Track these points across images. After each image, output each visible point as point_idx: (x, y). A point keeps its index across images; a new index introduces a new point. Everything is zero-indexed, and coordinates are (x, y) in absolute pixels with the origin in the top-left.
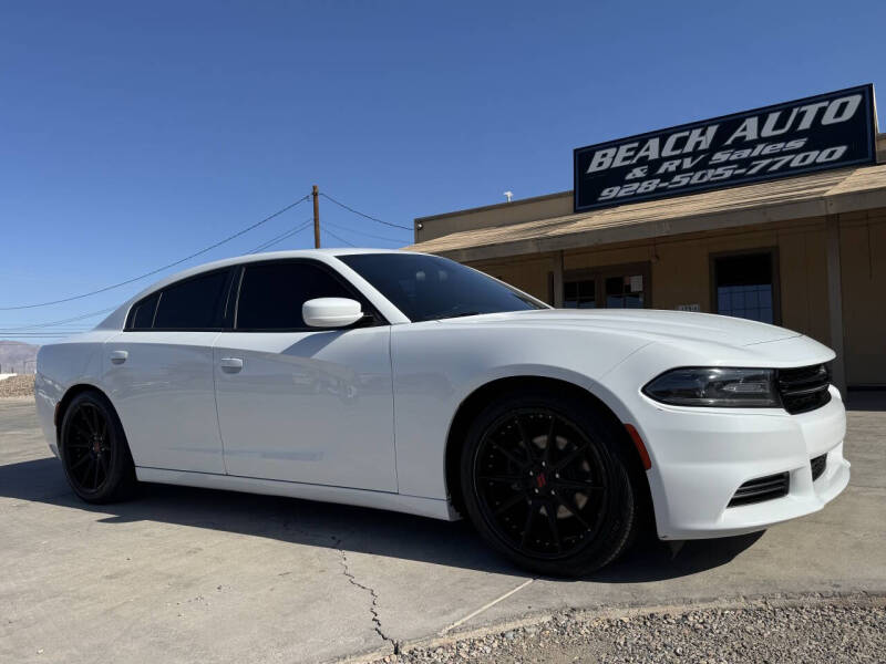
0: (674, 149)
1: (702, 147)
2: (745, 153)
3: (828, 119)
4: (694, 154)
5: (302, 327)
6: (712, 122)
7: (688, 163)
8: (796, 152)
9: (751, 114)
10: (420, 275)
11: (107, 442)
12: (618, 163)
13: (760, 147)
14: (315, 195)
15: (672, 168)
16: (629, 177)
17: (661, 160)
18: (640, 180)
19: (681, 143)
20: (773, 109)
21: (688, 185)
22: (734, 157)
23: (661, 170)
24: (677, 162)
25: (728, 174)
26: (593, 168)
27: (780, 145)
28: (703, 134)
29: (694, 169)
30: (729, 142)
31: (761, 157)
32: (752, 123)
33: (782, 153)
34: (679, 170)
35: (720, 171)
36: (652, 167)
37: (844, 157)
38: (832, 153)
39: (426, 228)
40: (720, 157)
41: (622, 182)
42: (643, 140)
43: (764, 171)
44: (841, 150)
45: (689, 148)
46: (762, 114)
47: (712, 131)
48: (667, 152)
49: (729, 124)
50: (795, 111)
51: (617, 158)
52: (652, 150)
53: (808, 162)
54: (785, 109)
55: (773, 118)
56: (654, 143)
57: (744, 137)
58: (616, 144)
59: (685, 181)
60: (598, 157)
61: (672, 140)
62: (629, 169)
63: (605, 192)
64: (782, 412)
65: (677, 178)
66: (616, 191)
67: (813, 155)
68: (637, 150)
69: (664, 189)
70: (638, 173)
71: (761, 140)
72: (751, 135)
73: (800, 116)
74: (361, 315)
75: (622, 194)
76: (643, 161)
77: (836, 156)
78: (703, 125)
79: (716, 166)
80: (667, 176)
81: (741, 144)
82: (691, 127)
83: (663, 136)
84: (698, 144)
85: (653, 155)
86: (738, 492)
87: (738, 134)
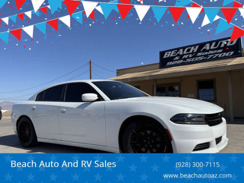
0: (187, 52)
1: (194, 51)
2: (206, 53)
3: (229, 44)
4: (192, 53)
5: (81, 101)
6: (197, 45)
7: (190, 56)
8: (220, 53)
9: (208, 43)
10: (114, 87)
11: (30, 130)
12: (171, 56)
13: (210, 52)
14: (90, 63)
15: (186, 57)
16: (175, 59)
17: (183, 55)
18: (178, 60)
19: (189, 50)
20: (214, 41)
21: (190, 62)
22: (203, 54)
23: (183, 58)
24: (188, 55)
25: (201, 59)
26: (165, 57)
27: (216, 51)
28: (195, 48)
29: (192, 57)
30: (202, 50)
31: (210, 54)
32: (208, 45)
33: (216, 53)
34: (188, 58)
35: (199, 58)
36: (181, 57)
37: (233, 55)
38: (230, 54)
39: (119, 72)
40: (199, 54)
41: (173, 61)
42: (178, 49)
43: (211, 58)
44: (232, 53)
45: (191, 51)
46: (211, 43)
47: (197, 47)
48: (185, 53)
49: (202, 45)
50: (220, 42)
51: (171, 54)
52: (181, 52)
53: (224, 55)
54: (217, 42)
55: (214, 44)
56: (181, 50)
57: (206, 49)
58: (171, 50)
59: (190, 61)
60: (166, 54)
61: (186, 50)
62: (174, 57)
63: (168, 63)
64: (207, 126)
65: (187, 60)
66: (171, 63)
67: (225, 54)
68: (177, 52)
69: (184, 63)
70: (177, 58)
71: (210, 50)
72: (208, 48)
73: (221, 43)
74: (97, 98)
75: (173, 64)
76: (178, 55)
77: (231, 54)
78: (195, 46)
79: (198, 57)
80: (185, 59)
81: (205, 51)
82: (191, 46)
83: (184, 48)
84: (193, 50)
85: (181, 53)
86: (195, 147)
87: (204, 48)
